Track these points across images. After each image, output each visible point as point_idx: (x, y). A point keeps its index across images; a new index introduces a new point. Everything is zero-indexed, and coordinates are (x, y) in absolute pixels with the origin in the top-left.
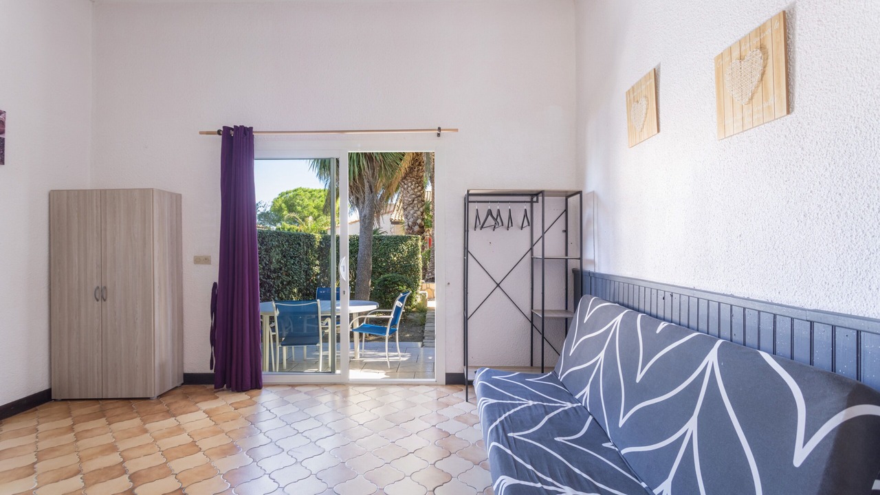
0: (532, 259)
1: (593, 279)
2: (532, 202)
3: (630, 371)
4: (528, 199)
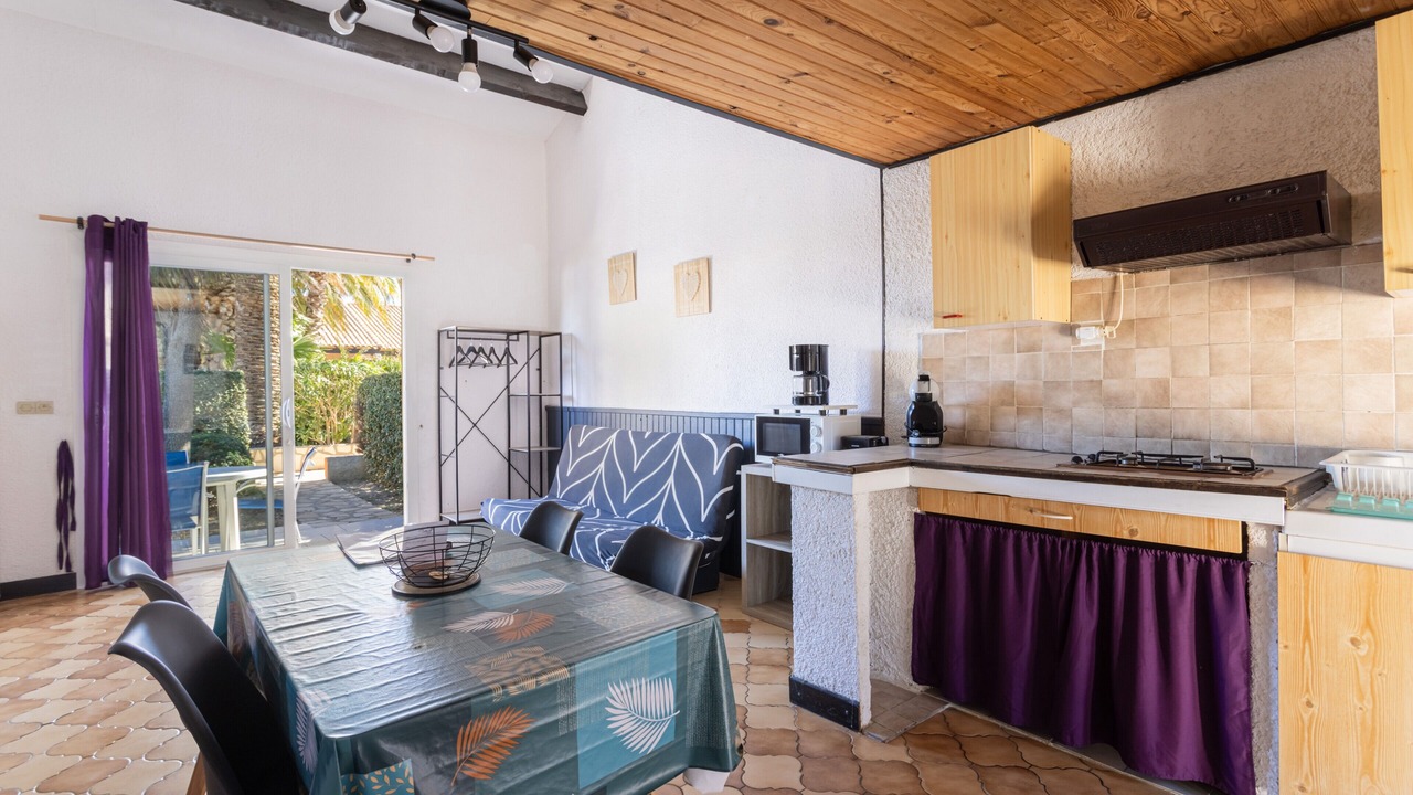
0: (509, 397)
1: (572, 414)
2: (508, 340)
3: (627, 466)
4: (504, 336)
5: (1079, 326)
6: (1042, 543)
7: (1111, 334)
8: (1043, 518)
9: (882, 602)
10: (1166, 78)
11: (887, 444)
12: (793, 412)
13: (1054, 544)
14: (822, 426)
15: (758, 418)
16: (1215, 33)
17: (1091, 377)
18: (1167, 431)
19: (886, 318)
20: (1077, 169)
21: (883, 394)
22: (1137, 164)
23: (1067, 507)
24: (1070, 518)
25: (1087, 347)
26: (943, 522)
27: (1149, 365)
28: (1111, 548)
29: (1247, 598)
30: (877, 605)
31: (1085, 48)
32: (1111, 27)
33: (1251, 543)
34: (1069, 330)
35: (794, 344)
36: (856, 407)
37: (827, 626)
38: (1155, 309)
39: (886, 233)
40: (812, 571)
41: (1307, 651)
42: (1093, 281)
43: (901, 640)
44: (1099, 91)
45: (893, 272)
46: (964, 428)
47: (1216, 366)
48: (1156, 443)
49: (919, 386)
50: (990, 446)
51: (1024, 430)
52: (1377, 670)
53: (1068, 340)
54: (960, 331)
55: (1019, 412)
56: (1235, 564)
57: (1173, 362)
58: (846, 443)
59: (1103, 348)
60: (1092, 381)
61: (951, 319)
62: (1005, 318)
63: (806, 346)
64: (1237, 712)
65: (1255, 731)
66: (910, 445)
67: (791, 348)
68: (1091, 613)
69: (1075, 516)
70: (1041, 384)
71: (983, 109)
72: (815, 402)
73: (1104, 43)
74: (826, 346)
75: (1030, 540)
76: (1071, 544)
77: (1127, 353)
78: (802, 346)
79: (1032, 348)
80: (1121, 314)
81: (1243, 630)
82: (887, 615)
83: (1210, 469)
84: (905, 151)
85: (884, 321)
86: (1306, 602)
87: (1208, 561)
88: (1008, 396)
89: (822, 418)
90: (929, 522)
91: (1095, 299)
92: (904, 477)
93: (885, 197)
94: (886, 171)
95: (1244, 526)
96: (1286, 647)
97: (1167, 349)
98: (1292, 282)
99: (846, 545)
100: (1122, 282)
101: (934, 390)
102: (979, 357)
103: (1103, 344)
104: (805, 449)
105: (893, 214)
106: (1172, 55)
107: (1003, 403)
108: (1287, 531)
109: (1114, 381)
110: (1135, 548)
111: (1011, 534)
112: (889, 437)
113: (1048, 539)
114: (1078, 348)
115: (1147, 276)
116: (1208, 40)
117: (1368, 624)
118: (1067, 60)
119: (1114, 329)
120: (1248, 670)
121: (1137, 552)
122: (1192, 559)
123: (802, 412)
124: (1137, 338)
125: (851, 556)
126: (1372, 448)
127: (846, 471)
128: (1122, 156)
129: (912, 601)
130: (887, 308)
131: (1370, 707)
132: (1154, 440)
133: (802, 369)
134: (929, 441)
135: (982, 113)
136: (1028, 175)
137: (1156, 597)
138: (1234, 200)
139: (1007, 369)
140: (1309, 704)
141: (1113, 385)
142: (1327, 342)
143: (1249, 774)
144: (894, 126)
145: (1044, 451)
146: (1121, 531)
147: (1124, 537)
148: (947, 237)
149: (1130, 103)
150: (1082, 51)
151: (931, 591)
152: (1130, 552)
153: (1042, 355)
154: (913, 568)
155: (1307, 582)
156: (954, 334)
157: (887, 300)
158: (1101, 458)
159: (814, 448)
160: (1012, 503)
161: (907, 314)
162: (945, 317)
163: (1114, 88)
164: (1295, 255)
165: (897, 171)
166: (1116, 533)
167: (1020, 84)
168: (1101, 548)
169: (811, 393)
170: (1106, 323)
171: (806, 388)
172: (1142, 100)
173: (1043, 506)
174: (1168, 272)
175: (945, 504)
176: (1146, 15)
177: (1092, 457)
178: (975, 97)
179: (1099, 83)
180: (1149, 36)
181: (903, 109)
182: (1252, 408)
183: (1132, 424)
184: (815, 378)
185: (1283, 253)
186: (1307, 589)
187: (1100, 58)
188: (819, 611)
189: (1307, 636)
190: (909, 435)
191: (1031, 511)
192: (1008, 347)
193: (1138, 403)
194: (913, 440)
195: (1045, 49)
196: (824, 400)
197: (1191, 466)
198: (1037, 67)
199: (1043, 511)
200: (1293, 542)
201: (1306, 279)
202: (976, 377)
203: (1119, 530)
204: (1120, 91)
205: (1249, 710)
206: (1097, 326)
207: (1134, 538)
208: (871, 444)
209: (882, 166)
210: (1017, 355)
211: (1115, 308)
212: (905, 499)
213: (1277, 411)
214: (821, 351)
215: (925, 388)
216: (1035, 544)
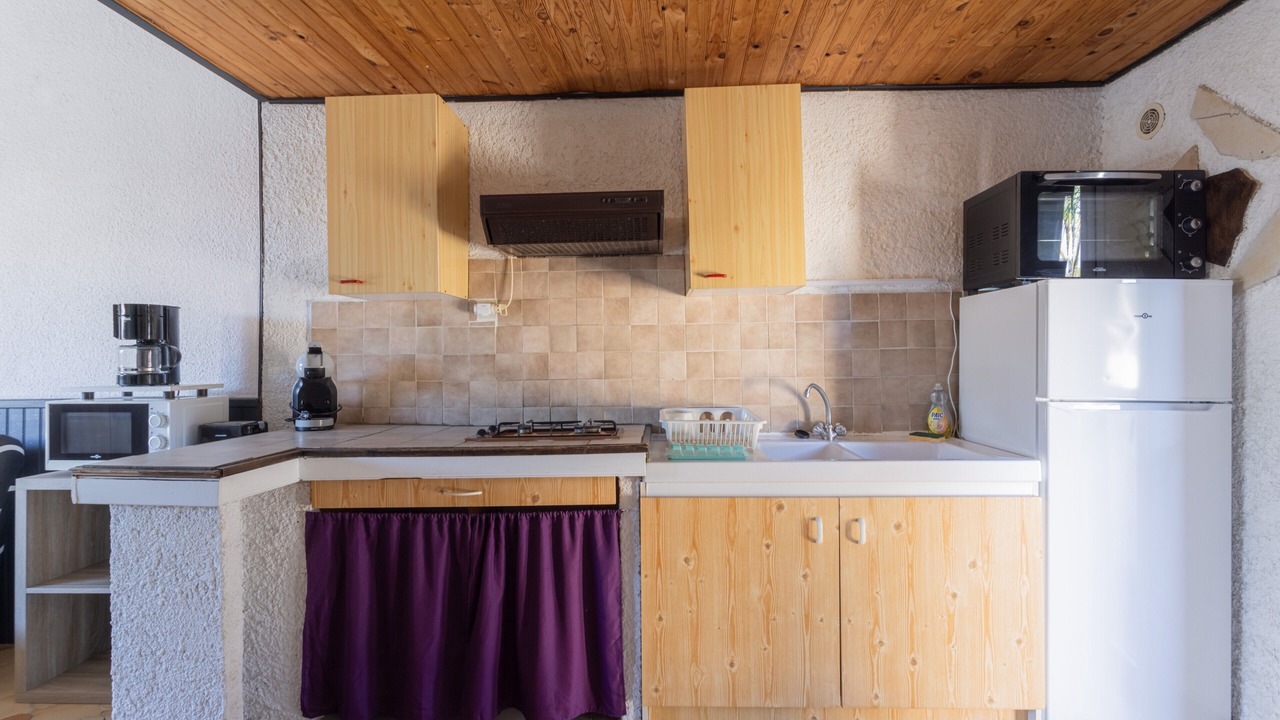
5: (476, 303)
6: (452, 523)
7: (503, 311)
8: (454, 497)
9: (261, 630)
10: (547, 91)
11: (266, 430)
12: (120, 395)
13: (464, 521)
14: (168, 413)
15: (53, 408)
16: (587, 60)
17: (486, 352)
18: (547, 399)
19: (266, 279)
20: (474, 153)
21: (260, 370)
22: (523, 160)
23: (477, 483)
24: (480, 493)
25: (482, 324)
26: (343, 518)
27: (533, 341)
28: (516, 517)
29: (619, 540)
30: (253, 636)
31: (491, 29)
32: (516, 16)
33: (622, 493)
34: (467, 306)
35: (122, 302)
36: (222, 386)
37: (174, 698)
38: (537, 292)
39: (266, 179)
40: (148, 626)
41: (659, 575)
42: (487, 261)
43: (287, 671)
44: (495, 83)
45: (274, 226)
46: (360, 405)
47: (581, 344)
48: (538, 411)
49: (309, 361)
50: (389, 424)
51: (426, 405)
52: (699, 579)
53: (466, 315)
54: (357, 300)
55: (420, 387)
56: (611, 512)
57: (551, 339)
58: (206, 434)
59: (496, 325)
60: (487, 356)
61: (350, 285)
62: (410, 288)
63: (142, 307)
64: (613, 642)
65: (625, 654)
66: (297, 429)
67: (116, 308)
68: (498, 584)
69: (484, 491)
70: (441, 358)
71: (387, 64)
72: (157, 380)
73: (508, 32)
74: (177, 308)
75: (440, 522)
76: (481, 519)
77: (516, 330)
78: (135, 306)
79: (432, 322)
80: (511, 294)
81: (617, 570)
82: (267, 645)
83: (588, 432)
84: (293, 88)
85: (262, 283)
86: (658, 536)
87: (592, 514)
88: (408, 370)
89: (168, 404)
90: (324, 520)
91: (490, 277)
92: (292, 472)
93: (265, 137)
94: (266, 105)
95: (617, 479)
96: (646, 576)
97: (547, 328)
98: (629, 278)
99: (207, 577)
100: (512, 265)
101: (327, 364)
102: (377, 329)
103: (496, 320)
104: (140, 445)
105: (276, 158)
106: (554, 68)
107: (403, 379)
108: (646, 480)
109: (506, 356)
110: (535, 512)
111: (421, 519)
112: (268, 421)
113: (458, 517)
114: (475, 324)
115: (532, 261)
116: (581, 66)
117: (694, 545)
118: (474, 37)
119: (506, 307)
120: (620, 602)
121: (537, 516)
122: (581, 515)
123: (134, 395)
124: (524, 317)
125: (215, 589)
126: (675, 406)
127: (209, 476)
128: (512, 150)
129: (302, 620)
130: (267, 268)
131: (695, 609)
132: (538, 408)
133: (135, 336)
134: (321, 423)
135: (384, 66)
136: (434, 144)
137: (553, 556)
138: (606, 201)
139: (406, 342)
140: (660, 619)
141: (505, 359)
142: (649, 326)
143: (621, 693)
144: (278, 46)
145: (443, 425)
146: (525, 500)
147: (528, 505)
148: (345, 192)
149: (519, 104)
150: (488, 32)
151: (326, 601)
152: (532, 518)
153: (441, 328)
154: (304, 579)
155: (659, 519)
156: (350, 303)
157: (267, 258)
158: (502, 429)
159: (154, 442)
160: (422, 485)
161: (293, 277)
162: (343, 282)
163: (507, 85)
164: (631, 258)
165: (280, 108)
166: (521, 501)
167: (427, 46)
168: (507, 518)
169: (150, 370)
170: (499, 302)
171: (142, 361)
172: (528, 104)
173: (454, 485)
174: (547, 260)
175: (346, 496)
176: (544, 17)
177: (493, 428)
178: (380, 44)
179: (497, 76)
180: (543, 40)
181: (293, 27)
182: (606, 378)
183: (520, 395)
184: (157, 350)
185: (623, 255)
186: (659, 525)
187: (502, 47)
188: (160, 678)
189: (659, 564)
190: (295, 417)
191: (442, 492)
192: (409, 320)
193: (525, 376)
194: (300, 424)
195: (456, 15)
196: (172, 377)
197: (572, 430)
198: (446, 33)
199: (453, 490)
200: (649, 489)
201: (638, 278)
202: (375, 350)
203: (523, 498)
204: (512, 91)
205: (621, 637)
206: (492, 303)
207: (536, 504)
208: (244, 432)
209: (262, 98)
210: (417, 328)
211: (507, 289)
212: (293, 496)
213: (620, 380)
214: (168, 316)
215: (316, 362)
216: (446, 525)
